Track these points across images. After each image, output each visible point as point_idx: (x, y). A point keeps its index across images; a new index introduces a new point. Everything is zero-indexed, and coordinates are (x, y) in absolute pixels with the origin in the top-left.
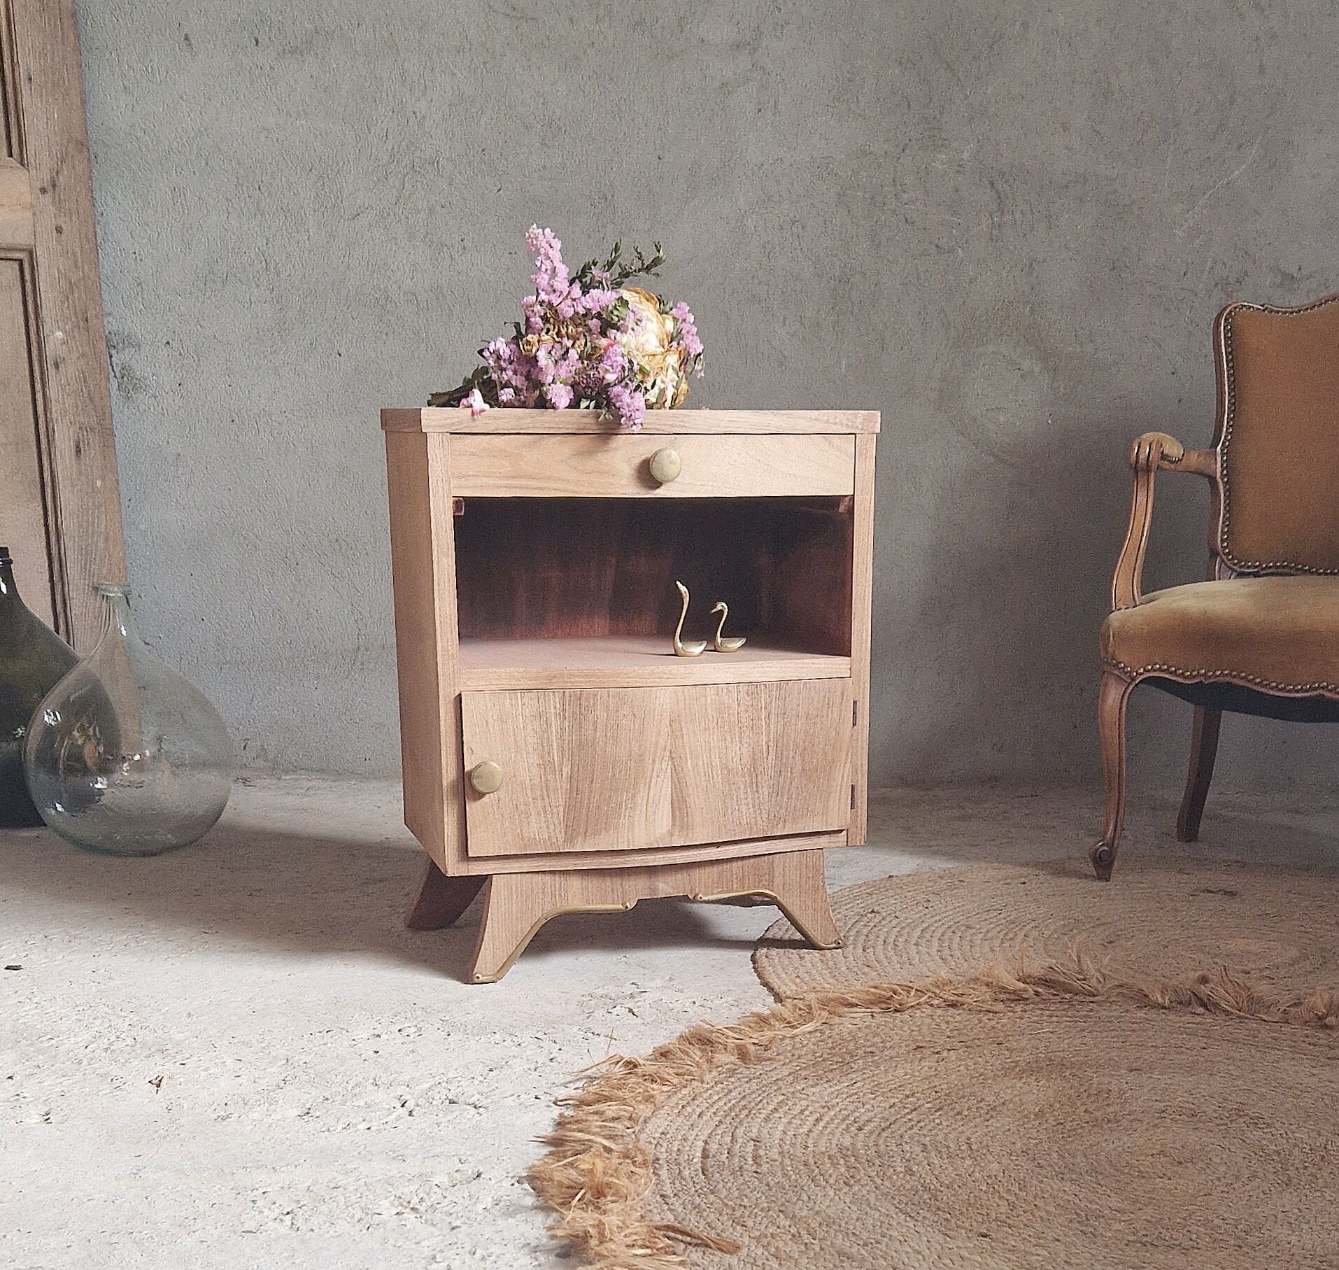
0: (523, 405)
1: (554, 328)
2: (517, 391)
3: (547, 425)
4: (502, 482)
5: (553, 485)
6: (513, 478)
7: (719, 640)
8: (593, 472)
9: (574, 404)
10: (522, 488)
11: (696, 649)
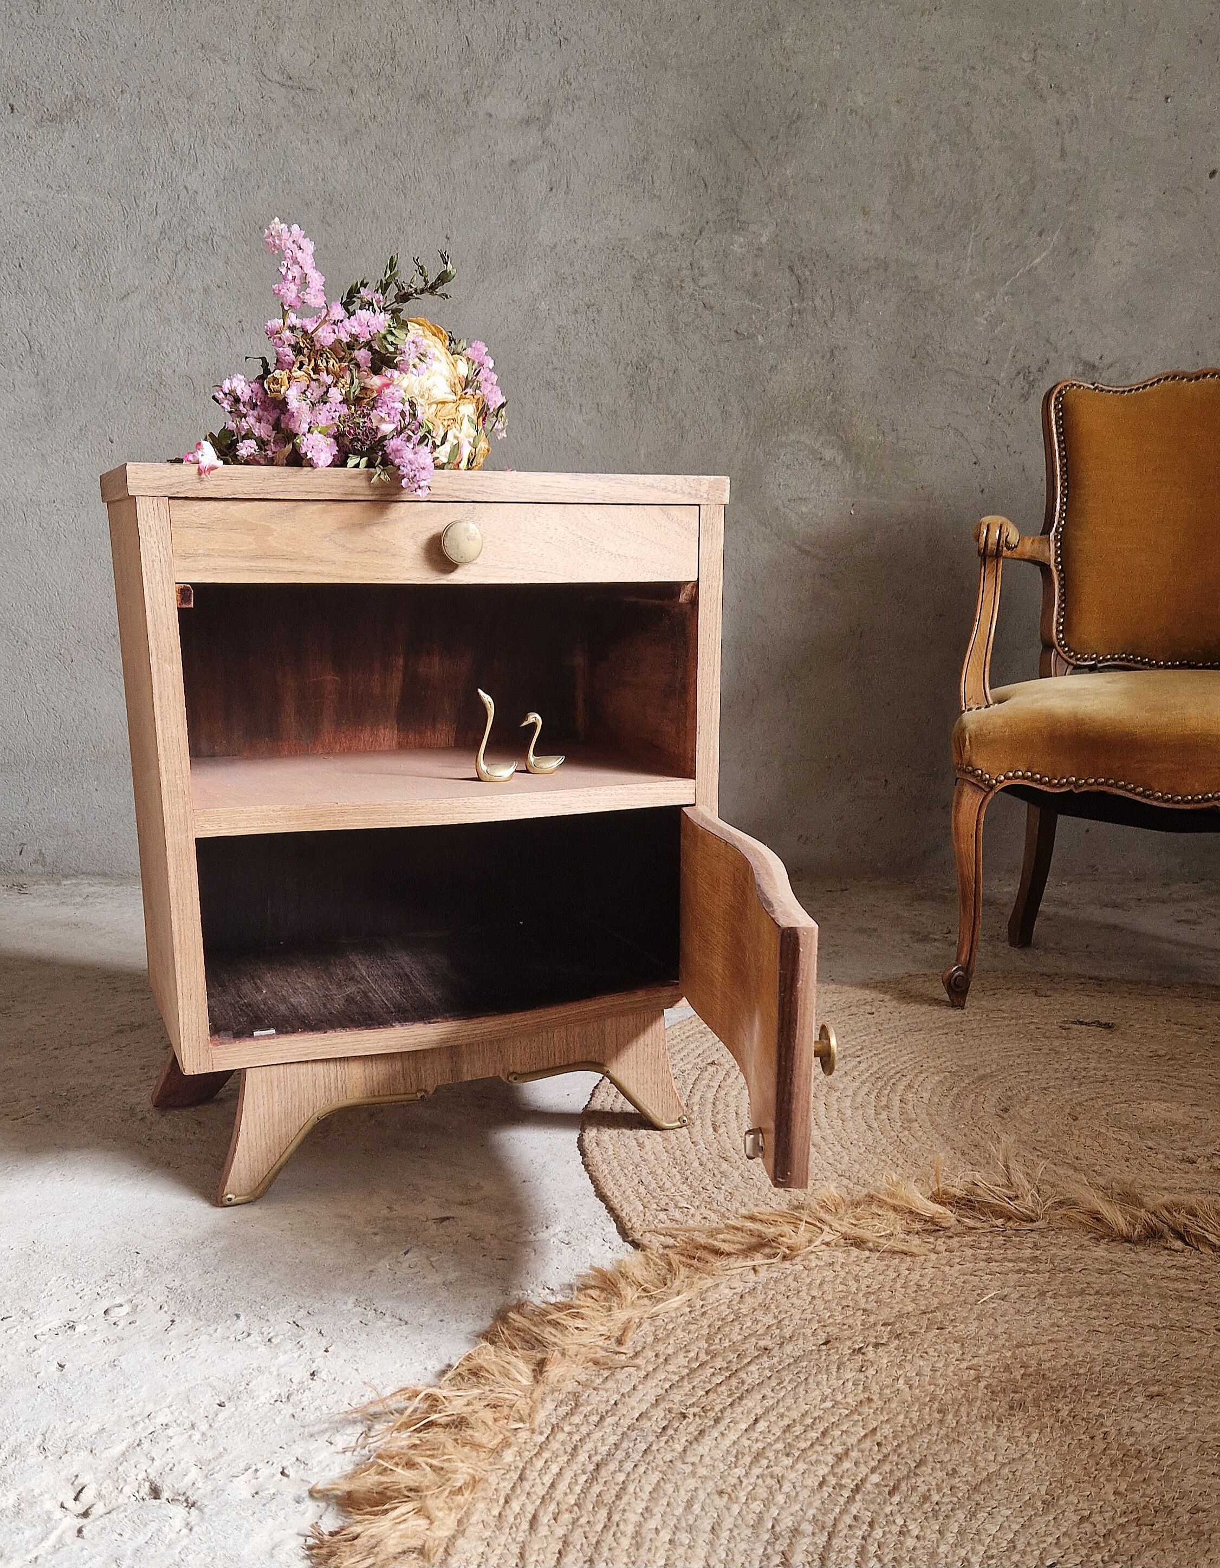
0: (271, 462)
1: (310, 361)
2: (262, 444)
3: (301, 489)
4: (245, 564)
5: (314, 568)
6: (258, 557)
7: (532, 758)
8: (366, 551)
9: (340, 461)
10: (270, 571)
11: (505, 771)
